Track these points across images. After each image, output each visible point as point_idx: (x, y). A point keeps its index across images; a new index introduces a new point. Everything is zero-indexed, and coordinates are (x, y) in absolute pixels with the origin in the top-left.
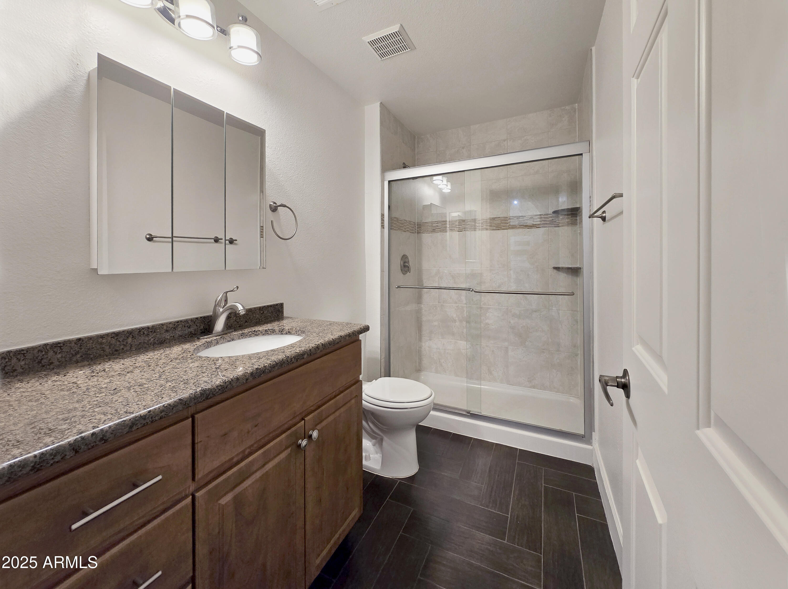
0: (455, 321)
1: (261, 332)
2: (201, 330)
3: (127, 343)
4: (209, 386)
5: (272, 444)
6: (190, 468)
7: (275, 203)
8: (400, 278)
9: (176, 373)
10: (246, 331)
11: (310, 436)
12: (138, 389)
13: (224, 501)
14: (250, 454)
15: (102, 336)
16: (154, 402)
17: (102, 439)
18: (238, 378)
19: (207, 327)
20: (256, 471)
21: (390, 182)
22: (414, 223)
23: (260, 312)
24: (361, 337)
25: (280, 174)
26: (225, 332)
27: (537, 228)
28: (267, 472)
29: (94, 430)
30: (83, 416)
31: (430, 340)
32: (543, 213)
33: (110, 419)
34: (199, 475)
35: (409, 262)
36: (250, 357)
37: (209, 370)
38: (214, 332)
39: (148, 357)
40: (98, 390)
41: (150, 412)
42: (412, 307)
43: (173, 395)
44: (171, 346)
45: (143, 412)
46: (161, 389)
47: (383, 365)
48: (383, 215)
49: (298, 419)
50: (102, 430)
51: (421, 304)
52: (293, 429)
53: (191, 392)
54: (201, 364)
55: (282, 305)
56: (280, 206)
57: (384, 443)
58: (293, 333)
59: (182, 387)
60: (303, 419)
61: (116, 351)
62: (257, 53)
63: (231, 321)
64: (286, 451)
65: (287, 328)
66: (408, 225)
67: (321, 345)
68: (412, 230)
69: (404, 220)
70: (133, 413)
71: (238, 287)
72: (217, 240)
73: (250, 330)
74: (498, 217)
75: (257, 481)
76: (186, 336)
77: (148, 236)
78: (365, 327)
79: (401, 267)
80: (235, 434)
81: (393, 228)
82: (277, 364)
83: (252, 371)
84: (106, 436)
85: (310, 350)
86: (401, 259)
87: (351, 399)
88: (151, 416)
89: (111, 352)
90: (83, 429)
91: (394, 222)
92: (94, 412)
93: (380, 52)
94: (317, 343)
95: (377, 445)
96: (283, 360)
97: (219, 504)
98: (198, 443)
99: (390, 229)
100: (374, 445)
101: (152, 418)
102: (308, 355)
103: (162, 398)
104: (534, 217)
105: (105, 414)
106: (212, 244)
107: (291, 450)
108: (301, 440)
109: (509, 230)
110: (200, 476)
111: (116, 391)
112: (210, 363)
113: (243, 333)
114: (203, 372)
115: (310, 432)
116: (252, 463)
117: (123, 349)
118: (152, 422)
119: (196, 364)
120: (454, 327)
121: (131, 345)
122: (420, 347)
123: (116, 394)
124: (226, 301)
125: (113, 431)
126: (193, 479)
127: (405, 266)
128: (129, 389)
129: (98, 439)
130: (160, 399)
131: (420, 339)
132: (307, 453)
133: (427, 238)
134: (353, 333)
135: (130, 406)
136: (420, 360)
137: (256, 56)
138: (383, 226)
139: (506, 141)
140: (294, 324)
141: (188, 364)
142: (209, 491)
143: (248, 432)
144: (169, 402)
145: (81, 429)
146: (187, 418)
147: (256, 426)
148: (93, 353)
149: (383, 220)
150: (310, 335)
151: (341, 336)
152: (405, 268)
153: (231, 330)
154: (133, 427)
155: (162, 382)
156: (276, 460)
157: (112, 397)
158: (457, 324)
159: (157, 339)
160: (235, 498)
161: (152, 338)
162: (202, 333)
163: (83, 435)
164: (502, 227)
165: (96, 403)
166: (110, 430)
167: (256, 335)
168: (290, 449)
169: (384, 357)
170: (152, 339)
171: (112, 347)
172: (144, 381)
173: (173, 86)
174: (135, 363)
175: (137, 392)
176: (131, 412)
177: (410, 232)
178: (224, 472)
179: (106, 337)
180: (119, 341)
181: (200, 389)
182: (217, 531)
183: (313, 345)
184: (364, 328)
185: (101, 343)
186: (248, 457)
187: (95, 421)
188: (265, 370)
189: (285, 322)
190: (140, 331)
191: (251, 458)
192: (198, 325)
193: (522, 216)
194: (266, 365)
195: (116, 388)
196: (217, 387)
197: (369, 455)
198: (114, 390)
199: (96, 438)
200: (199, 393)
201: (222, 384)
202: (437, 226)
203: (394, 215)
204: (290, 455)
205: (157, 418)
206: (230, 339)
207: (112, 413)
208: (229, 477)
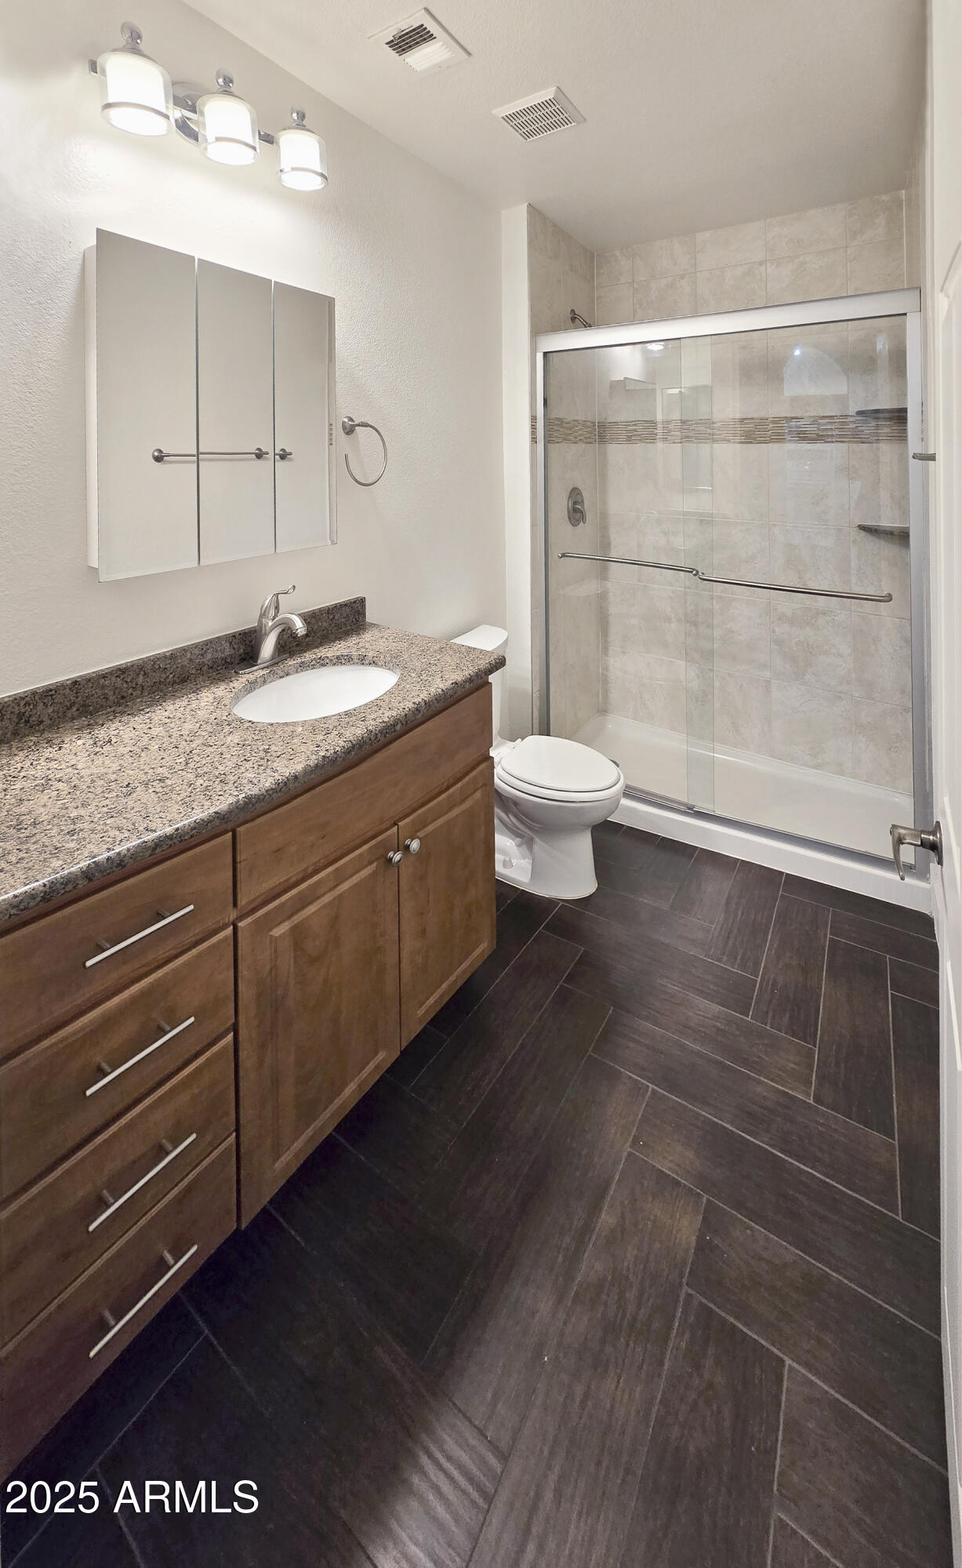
0: (669, 620)
1: (331, 660)
2: (240, 655)
3: (137, 684)
4: (255, 791)
5: (347, 859)
6: (231, 891)
7: (351, 419)
8: (565, 535)
9: (208, 756)
10: (308, 656)
11: (408, 847)
12: (158, 786)
13: (277, 932)
14: (316, 872)
15: (104, 676)
16: (182, 815)
17: (119, 865)
18: (296, 776)
19: (249, 650)
20: (324, 895)
21: (545, 354)
22: (592, 423)
23: (328, 617)
24: (491, 678)
25: (358, 366)
26: (276, 660)
27: (826, 442)
28: (340, 895)
29: (109, 854)
30: (93, 831)
31: (624, 653)
32: (838, 415)
33: (128, 839)
34: (242, 901)
35: (583, 501)
36: (314, 726)
37: (255, 755)
38: (259, 662)
39: (167, 714)
40: (106, 785)
41: (177, 829)
42: (590, 588)
43: (208, 803)
44: (198, 689)
45: (169, 830)
46: (189, 790)
47: (537, 703)
48: (534, 419)
49: (387, 824)
50: (119, 854)
51: (606, 580)
52: (380, 838)
53: (232, 800)
54: (243, 739)
55: (362, 601)
56: (358, 425)
57: (536, 848)
58: (380, 664)
59: (218, 790)
60: (395, 824)
61: (123, 697)
62: (322, 175)
63: (285, 636)
64: (369, 868)
65: (370, 654)
66: (580, 429)
67: (423, 704)
68: (589, 438)
69: (575, 421)
70: (155, 831)
71: (294, 587)
72: (260, 455)
73: (314, 656)
74: (750, 416)
75: (324, 906)
76: (219, 668)
77: (156, 454)
78: (498, 661)
79: (569, 512)
80: (293, 849)
81: (552, 439)
82: (354, 746)
83: (316, 762)
84: (123, 861)
85: (406, 715)
86: (569, 497)
87: (474, 792)
88: (179, 835)
89: (116, 701)
90: (96, 851)
91: (555, 428)
92: (105, 824)
93: (523, 130)
94: (417, 700)
95: (524, 847)
96: (363, 738)
97: (272, 936)
98: (240, 862)
99: (548, 441)
100: (519, 846)
101: (180, 837)
102: (402, 724)
103: (193, 808)
104: (819, 421)
105: (119, 829)
106: (252, 462)
107: (377, 865)
108: (392, 852)
109: (770, 445)
110: (244, 903)
111: (129, 789)
112: (256, 738)
113: (302, 663)
114: (246, 757)
115: (408, 842)
116: (319, 882)
117: (132, 694)
118: (181, 842)
119: (235, 738)
120: (669, 631)
121: (143, 687)
122: (606, 669)
123: (130, 795)
124: (277, 608)
125: (132, 855)
126: (235, 905)
127: (575, 510)
128: (146, 784)
129: (115, 864)
130: (190, 810)
131: (605, 649)
132: (403, 869)
133: (616, 452)
134: (477, 674)
135: (151, 818)
136: (606, 692)
137: (319, 179)
138: (534, 440)
139: (763, 266)
140: (382, 645)
141: (225, 737)
142: (256, 921)
143: (312, 846)
144: (201, 816)
145: (92, 852)
146: (226, 832)
147: (323, 838)
148: (93, 703)
149: (534, 427)
150: (407, 676)
151: (457, 684)
152: (576, 514)
153: (284, 656)
154: (156, 849)
155: (191, 776)
156: (355, 879)
157: (126, 800)
158: (674, 625)
159: (177, 676)
160: (294, 929)
161: (171, 673)
162: (243, 660)
163: (96, 859)
164: (758, 439)
165: (105, 809)
166: (129, 854)
167: (323, 665)
168: (375, 864)
169: (538, 689)
170: (171, 676)
171: (117, 692)
172: (164, 772)
173: (198, 255)
174: (150, 728)
175: (157, 793)
176: (154, 828)
177: (587, 443)
178: (279, 895)
179: (109, 676)
180: (127, 682)
181: (244, 795)
182: (268, 968)
183: (411, 705)
184: (496, 663)
185: (103, 687)
186: (312, 877)
187: (109, 839)
188: (336, 758)
189: (367, 636)
190: (154, 664)
191: (316, 878)
192: (236, 646)
193: (796, 418)
194: (338, 749)
195: (129, 784)
196: (267, 791)
197: (510, 860)
198: (127, 786)
199: (113, 863)
200: (242, 802)
201: (274, 787)
202: (635, 430)
203: (556, 413)
204: (375, 873)
205: (186, 837)
206: (282, 674)
207: (129, 828)
208: (283, 904)
